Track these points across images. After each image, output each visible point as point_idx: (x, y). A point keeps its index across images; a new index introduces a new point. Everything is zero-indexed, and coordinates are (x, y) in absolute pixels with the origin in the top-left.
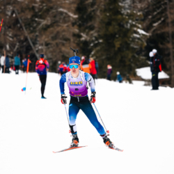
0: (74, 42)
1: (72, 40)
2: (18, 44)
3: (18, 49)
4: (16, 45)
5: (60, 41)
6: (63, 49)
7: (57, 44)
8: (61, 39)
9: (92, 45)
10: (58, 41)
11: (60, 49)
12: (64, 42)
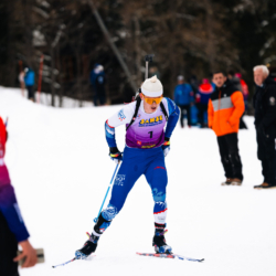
0: (216, 17)
1: (210, 12)
2: (63, 27)
3: (62, 39)
4: (57, 29)
5: (179, 15)
6: (187, 36)
7: (169, 23)
8: (179, 11)
9: (265, 23)
10: (173, 15)
11: (179, 37)
12: (190, 18)
